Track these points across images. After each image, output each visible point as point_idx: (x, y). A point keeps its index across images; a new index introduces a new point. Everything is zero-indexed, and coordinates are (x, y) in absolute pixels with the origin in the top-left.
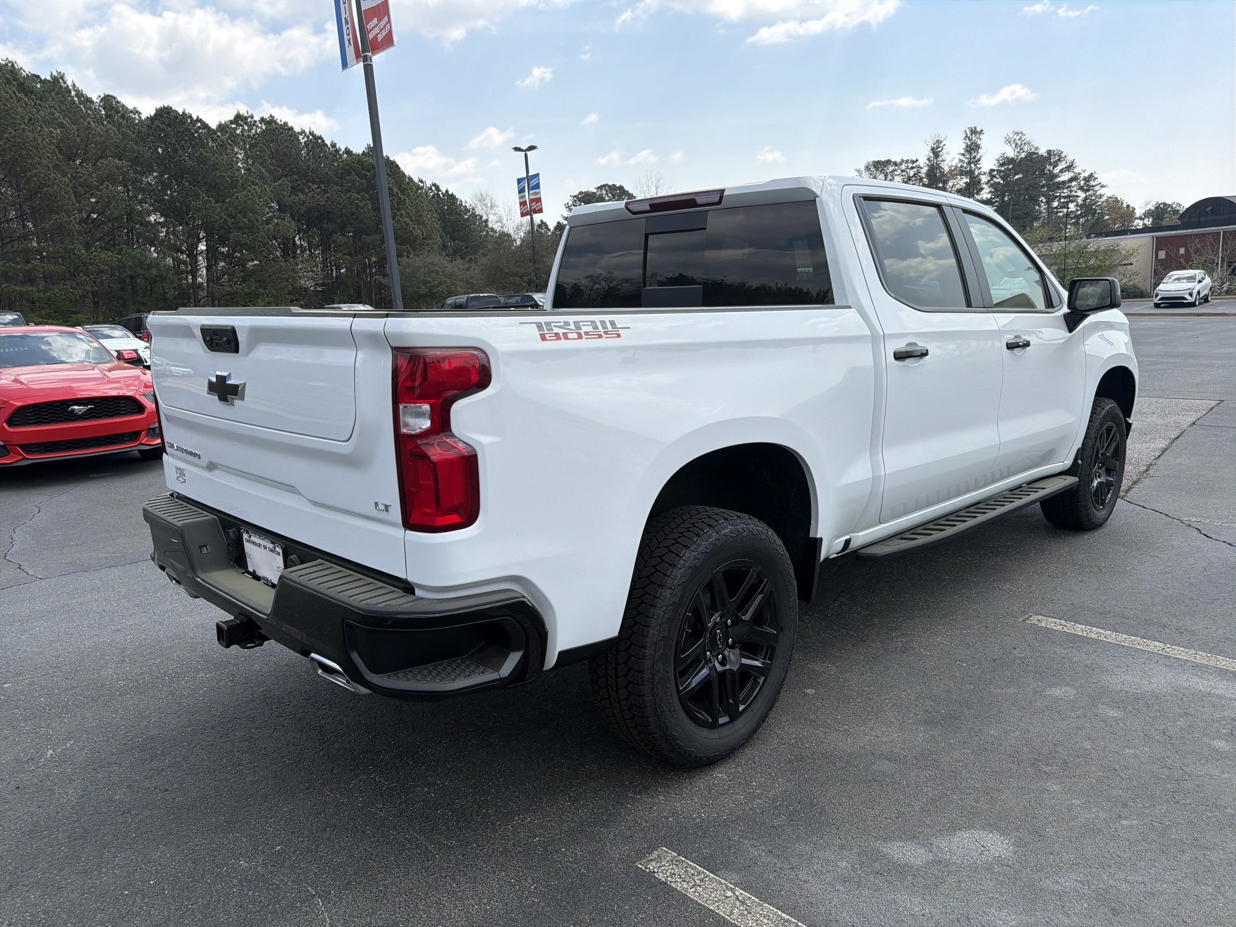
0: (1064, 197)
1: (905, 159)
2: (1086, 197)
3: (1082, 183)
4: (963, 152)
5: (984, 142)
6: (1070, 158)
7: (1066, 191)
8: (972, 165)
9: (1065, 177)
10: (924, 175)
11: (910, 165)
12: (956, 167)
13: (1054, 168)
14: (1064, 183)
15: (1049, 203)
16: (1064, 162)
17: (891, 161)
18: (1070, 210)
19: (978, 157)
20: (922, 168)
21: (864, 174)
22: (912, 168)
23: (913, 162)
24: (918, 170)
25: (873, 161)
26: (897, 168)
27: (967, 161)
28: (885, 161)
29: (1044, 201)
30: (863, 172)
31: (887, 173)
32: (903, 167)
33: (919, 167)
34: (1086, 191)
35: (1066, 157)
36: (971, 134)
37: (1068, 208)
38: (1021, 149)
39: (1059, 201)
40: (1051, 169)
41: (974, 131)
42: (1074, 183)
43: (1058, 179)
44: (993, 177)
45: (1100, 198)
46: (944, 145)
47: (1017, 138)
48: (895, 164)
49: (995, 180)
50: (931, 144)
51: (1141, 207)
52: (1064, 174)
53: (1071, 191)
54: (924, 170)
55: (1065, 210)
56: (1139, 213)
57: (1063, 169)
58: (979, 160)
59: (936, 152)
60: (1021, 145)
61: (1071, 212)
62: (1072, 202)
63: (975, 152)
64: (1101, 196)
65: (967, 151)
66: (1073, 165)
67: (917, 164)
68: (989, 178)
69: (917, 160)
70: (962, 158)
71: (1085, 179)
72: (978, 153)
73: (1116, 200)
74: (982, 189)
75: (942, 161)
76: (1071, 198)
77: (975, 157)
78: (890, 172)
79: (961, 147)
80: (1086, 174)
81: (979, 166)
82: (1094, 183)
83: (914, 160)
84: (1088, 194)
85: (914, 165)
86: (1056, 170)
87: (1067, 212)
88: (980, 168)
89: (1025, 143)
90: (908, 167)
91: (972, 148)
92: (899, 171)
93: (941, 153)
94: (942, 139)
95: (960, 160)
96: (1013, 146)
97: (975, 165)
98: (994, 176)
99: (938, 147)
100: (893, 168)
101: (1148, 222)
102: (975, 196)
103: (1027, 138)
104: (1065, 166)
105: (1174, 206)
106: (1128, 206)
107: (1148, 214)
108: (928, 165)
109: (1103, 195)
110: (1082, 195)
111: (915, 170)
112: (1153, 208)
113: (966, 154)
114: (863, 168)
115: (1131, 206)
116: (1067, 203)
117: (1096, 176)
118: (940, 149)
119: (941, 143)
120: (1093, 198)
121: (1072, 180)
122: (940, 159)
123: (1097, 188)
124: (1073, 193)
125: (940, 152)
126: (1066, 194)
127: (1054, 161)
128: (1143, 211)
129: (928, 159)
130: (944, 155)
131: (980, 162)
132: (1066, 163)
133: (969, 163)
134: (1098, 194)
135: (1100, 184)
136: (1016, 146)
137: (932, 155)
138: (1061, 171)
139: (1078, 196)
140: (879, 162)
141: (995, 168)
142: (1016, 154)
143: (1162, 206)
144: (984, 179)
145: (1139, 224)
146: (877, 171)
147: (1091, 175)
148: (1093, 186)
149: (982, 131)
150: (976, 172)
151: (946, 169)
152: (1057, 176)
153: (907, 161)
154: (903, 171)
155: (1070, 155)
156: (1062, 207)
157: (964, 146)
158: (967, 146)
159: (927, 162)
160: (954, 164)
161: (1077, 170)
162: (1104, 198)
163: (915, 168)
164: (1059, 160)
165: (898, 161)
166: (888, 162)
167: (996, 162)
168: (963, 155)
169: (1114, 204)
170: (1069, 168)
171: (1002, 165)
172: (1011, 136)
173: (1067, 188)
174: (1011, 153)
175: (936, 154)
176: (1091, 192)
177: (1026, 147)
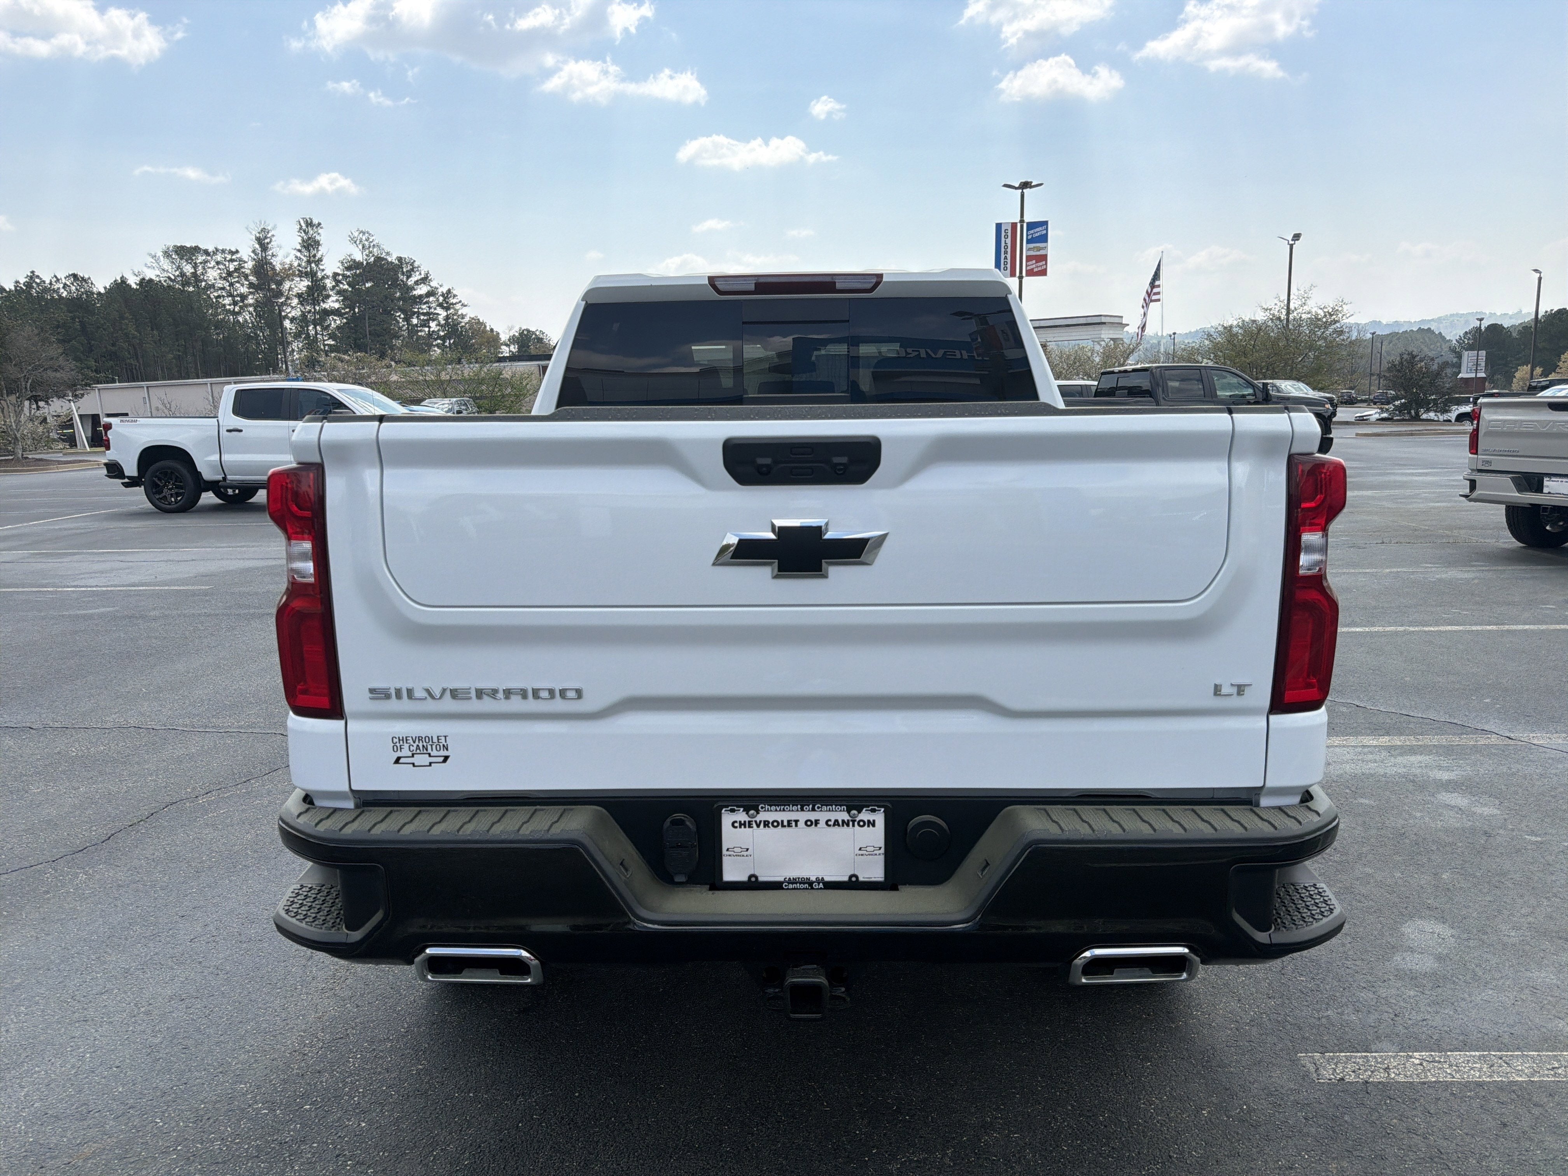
0: (424, 314)
1: (220, 248)
2: (447, 316)
3: (441, 299)
4: (299, 247)
5: (323, 237)
6: (423, 270)
7: (424, 307)
8: (313, 265)
9: (422, 290)
10: (248, 272)
11: (229, 257)
12: (291, 265)
13: (408, 279)
14: (420, 296)
15: (407, 319)
16: (417, 273)
17: (199, 249)
18: (431, 330)
19: (319, 256)
20: (245, 262)
21: (163, 262)
22: (232, 260)
23: (232, 253)
24: (240, 264)
25: (175, 246)
26: (209, 258)
27: (305, 259)
28: (191, 248)
29: (402, 316)
30: (162, 258)
31: (196, 263)
32: (219, 257)
33: (241, 260)
34: (447, 309)
35: (419, 267)
36: (307, 226)
37: (429, 327)
38: (370, 252)
39: (417, 317)
40: (405, 279)
41: (310, 224)
42: (431, 299)
43: (415, 293)
44: (338, 282)
45: (463, 318)
46: (273, 236)
47: (364, 238)
48: (206, 252)
49: (341, 286)
50: (255, 233)
51: (504, 332)
52: (420, 286)
53: (430, 308)
54: (250, 265)
55: (427, 329)
56: (504, 337)
57: (417, 281)
58: (320, 260)
59: (263, 243)
60: (370, 247)
61: (433, 331)
62: (433, 320)
63: (314, 249)
64: (463, 317)
65: (304, 246)
66: (428, 277)
67: (238, 256)
68: (334, 283)
69: (237, 252)
70: (299, 254)
71: (443, 295)
72: (318, 251)
73: (479, 322)
74: (328, 296)
75: (273, 255)
76: (431, 316)
77: (314, 256)
78: (201, 263)
79: (296, 241)
80: (444, 290)
81: (321, 267)
82: (454, 301)
83: (234, 250)
84: (449, 312)
85: (234, 257)
86: (411, 282)
87: (429, 331)
88: (323, 270)
89: (374, 245)
90: (225, 258)
91: (310, 244)
92: (213, 263)
93: (270, 246)
94: (269, 228)
95: (296, 257)
96: (360, 247)
97: (317, 266)
98: (340, 282)
99: (266, 238)
100: (204, 257)
101: (514, 348)
102: (322, 304)
103: (376, 239)
104: (419, 277)
105: (538, 333)
106: (492, 330)
107: (513, 340)
108: (254, 259)
109: (465, 315)
110: (443, 314)
111: (236, 263)
112: (517, 334)
113: (303, 250)
114: (160, 254)
115: (495, 330)
116: (428, 320)
117: (455, 292)
118: (267, 240)
119: (268, 232)
120: (455, 317)
121: (430, 294)
122: (270, 253)
123: (458, 306)
124: (432, 310)
125: (268, 243)
126: (425, 311)
127: (407, 271)
128: (508, 337)
129: (254, 252)
130: (274, 247)
131: (322, 263)
132: (420, 274)
133: (309, 262)
134: (460, 313)
135: (460, 302)
136: (363, 247)
137: (257, 246)
138: (417, 283)
139: (438, 314)
140: (182, 247)
141: (339, 271)
142: (365, 257)
143: (525, 332)
144: (329, 283)
145: (505, 351)
146: (181, 259)
147: (449, 291)
148: (453, 304)
149: (319, 224)
150: (320, 275)
151: (278, 267)
152: (413, 289)
153: (223, 251)
154: (218, 263)
155: (424, 265)
156: (422, 326)
157: (299, 240)
158: (303, 241)
159: (253, 255)
160: (288, 261)
161: (434, 284)
162: (467, 319)
163: (236, 261)
164: (412, 270)
165: (211, 249)
166: (196, 249)
167: (340, 265)
168: (299, 251)
169: (477, 326)
170: (425, 280)
171: (348, 268)
172: (356, 234)
173: (425, 303)
174: (359, 257)
175: (264, 247)
176: (452, 311)
177: (375, 250)
